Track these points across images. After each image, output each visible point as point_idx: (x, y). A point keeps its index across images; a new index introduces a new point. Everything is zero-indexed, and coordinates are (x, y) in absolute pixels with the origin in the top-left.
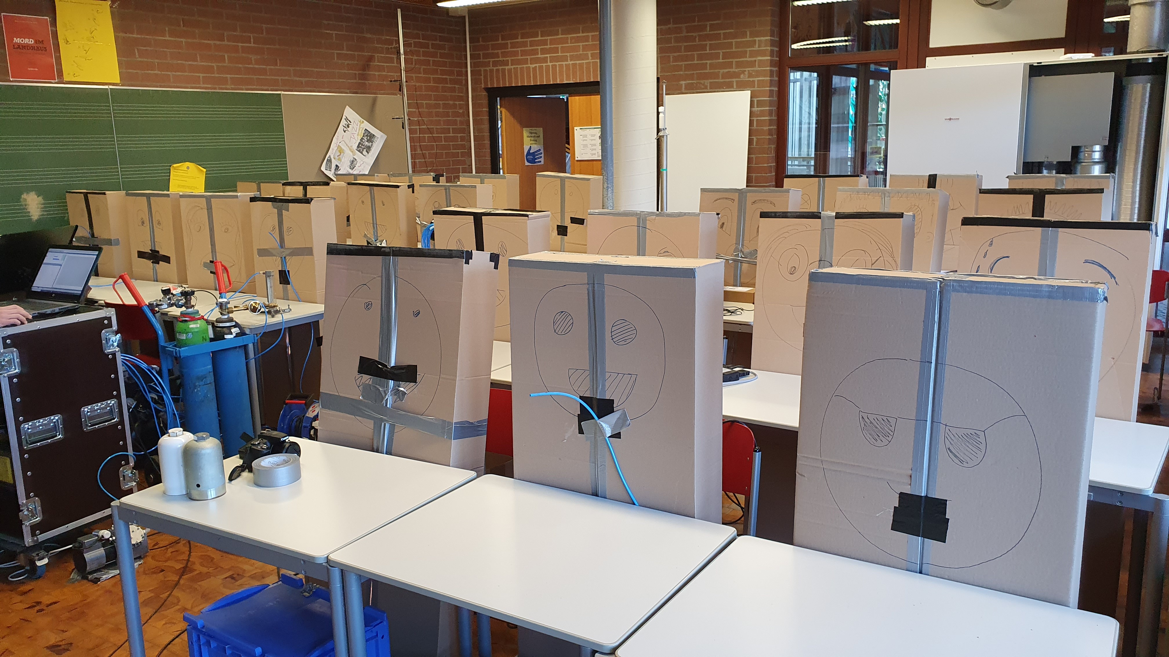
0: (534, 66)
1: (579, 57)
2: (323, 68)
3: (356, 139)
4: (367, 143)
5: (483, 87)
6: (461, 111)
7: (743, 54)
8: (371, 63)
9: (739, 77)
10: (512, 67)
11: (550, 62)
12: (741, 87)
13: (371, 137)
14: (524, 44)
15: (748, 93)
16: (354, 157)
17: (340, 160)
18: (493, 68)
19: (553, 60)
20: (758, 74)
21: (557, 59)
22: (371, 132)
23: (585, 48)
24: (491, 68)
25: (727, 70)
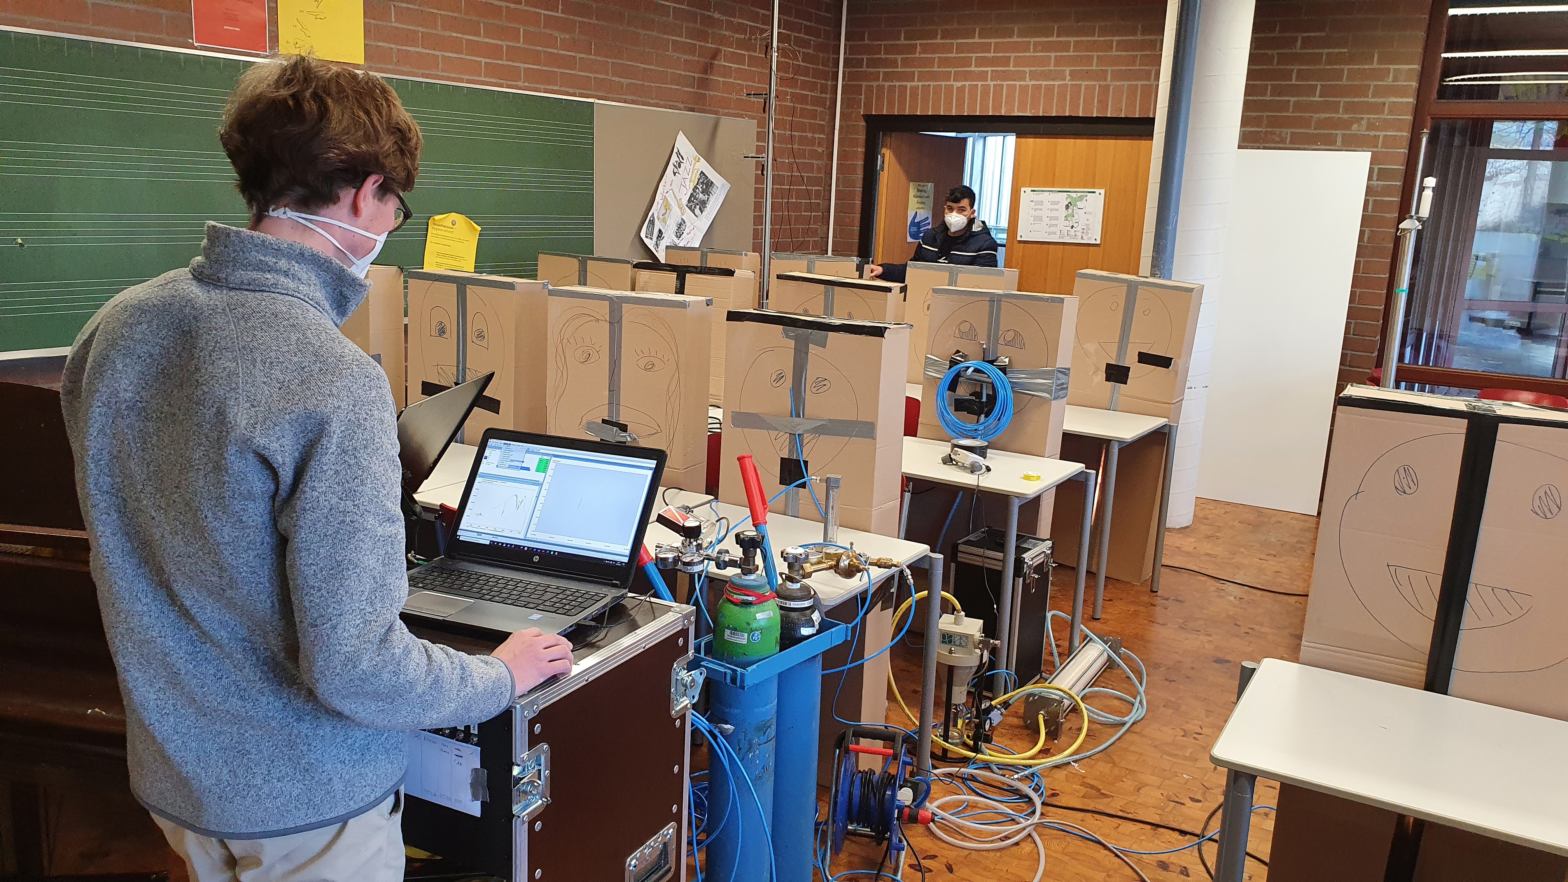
0: (959, 84)
1: (1046, 76)
2: (652, 64)
3: (688, 188)
4: (701, 195)
5: (862, 113)
6: (820, 150)
7: (1362, 91)
8: (716, 62)
9: (1348, 127)
10: (920, 84)
11: (991, 80)
12: (1351, 144)
13: (706, 185)
14: (948, 49)
15: (1368, 155)
16: (683, 217)
17: (664, 221)
18: (883, 83)
19: (996, 76)
20: (1387, 125)
21: (1006, 76)
22: (709, 177)
23: (1058, 61)
24: (881, 83)
25: (1328, 115)
